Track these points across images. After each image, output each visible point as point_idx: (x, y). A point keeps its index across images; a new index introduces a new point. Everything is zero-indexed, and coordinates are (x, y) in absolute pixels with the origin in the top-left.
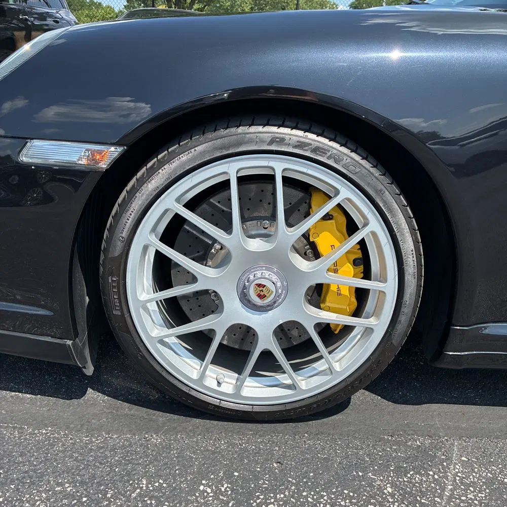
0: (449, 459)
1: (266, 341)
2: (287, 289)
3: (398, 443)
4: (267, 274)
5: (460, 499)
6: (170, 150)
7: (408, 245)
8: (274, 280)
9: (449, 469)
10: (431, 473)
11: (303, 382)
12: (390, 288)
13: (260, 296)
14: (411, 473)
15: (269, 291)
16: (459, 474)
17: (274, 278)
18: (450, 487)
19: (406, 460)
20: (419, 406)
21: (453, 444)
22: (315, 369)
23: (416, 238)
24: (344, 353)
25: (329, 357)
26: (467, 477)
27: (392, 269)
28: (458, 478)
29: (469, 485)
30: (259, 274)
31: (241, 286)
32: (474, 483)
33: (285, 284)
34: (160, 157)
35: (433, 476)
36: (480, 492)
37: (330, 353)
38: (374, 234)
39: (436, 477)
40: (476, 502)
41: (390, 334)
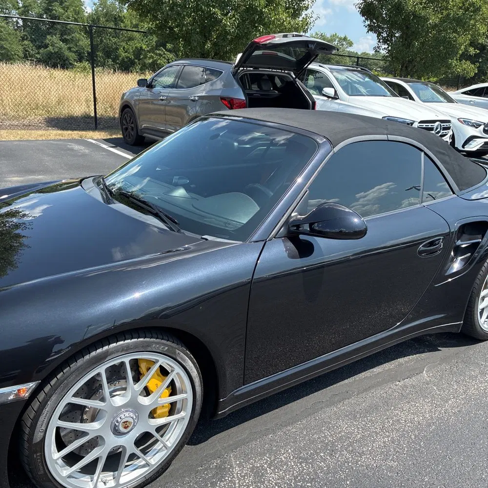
0: (231, 466)
1: (131, 449)
2: (138, 417)
3: (206, 469)
4: (127, 414)
5: (243, 485)
6: (64, 371)
7: (194, 373)
8: (132, 416)
9: (233, 472)
10: (227, 478)
11: (152, 460)
12: (189, 396)
13: (125, 428)
14: (219, 483)
15: (130, 423)
16: (239, 472)
17: (132, 414)
18: (237, 481)
19: (213, 477)
20: (207, 441)
21: (230, 457)
22: (156, 449)
23: (197, 367)
24: (170, 434)
25: (162, 439)
26: (243, 472)
27: (189, 387)
28: (239, 475)
29: (245, 476)
30: (123, 417)
31: (113, 426)
32: (246, 473)
33: (137, 415)
34: (58, 376)
35: (228, 479)
36: (250, 477)
37: (162, 436)
38: (178, 374)
39: (230, 479)
40: (250, 483)
41: (193, 417)
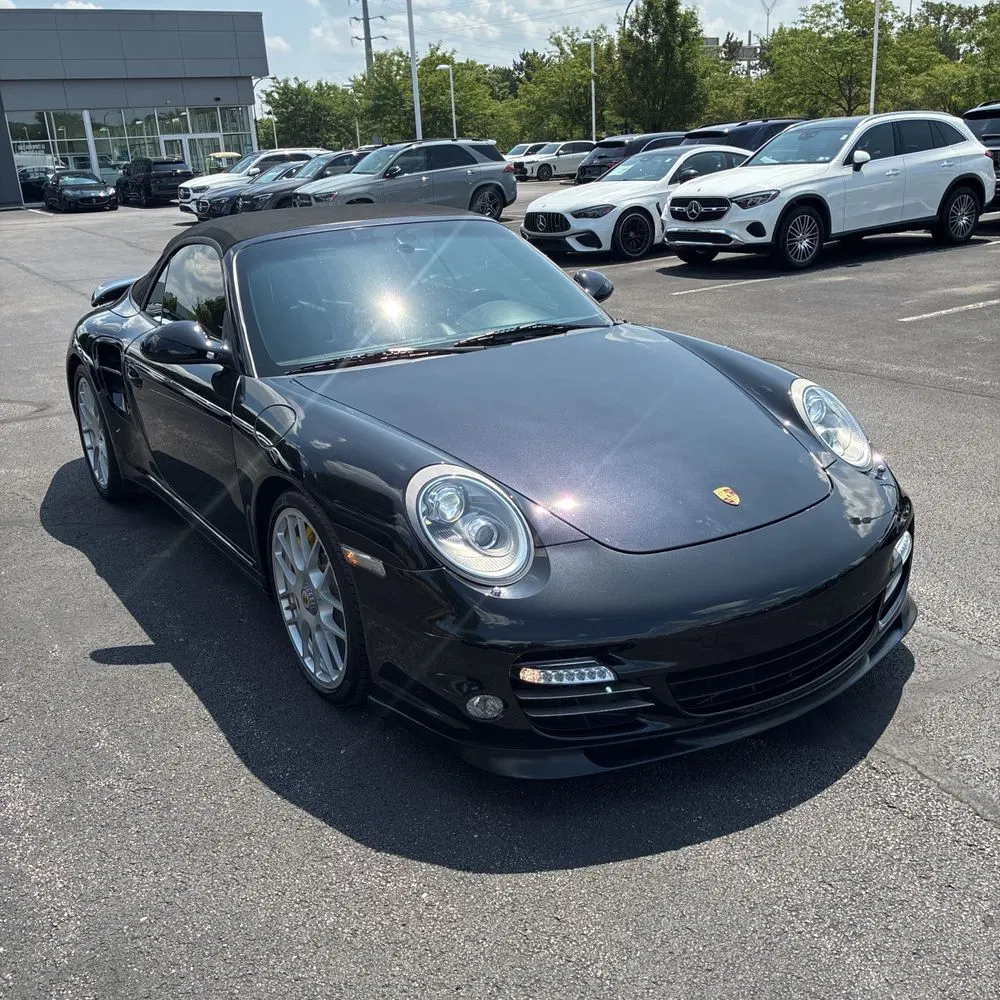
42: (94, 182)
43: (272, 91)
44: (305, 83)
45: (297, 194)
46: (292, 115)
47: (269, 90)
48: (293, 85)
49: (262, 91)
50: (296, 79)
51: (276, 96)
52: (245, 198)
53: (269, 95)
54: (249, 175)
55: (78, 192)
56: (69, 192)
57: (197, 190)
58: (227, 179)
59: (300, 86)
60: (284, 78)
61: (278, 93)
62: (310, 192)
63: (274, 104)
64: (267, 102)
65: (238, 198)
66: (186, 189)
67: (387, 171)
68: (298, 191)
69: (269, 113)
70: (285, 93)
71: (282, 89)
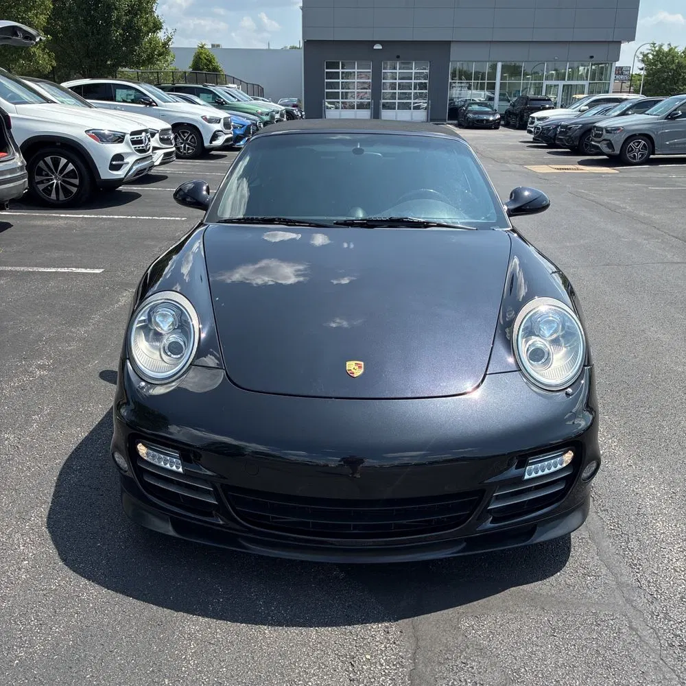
42: (489, 110)
43: (648, 54)
44: (675, 48)
45: (595, 127)
46: (659, 71)
47: (646, 52)
48: (666, 49)
49: (641, 53)
50: (669, 44)
51: (651, 57)
52: (562, 127)
53: (645, 56)
54: (580, 111)
55: (476, 116)
56: (471, 115)
57: (539, 119)
58: (562, 113)
59: (670, 50)
60: (660, 43)
61: (653, 55)
62: (604, 126)
63: (647, 63)
64: (643, 61)
65: (558, 126)
66: (533, 118)
67: (669, 115)
68: (597, 125)
69: (642, 69)
70: (658, 55)
71: (657, 52)
